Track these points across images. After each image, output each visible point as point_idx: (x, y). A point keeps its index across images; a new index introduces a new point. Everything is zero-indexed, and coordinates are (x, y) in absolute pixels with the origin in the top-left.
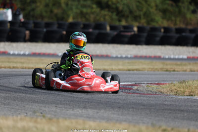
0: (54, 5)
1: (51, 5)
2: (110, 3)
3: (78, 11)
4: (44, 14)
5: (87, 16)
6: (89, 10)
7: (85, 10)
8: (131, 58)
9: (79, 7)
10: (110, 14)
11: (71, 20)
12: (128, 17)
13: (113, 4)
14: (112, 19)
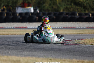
0: (54, 4)
1: (52, 4)
2: (80, 3)
3: (65, 7)
4: (49, 9)
5: (70, 10)
6: (70, 7)
7: (68, 6)
8: (85, 28)
9: (66, 5)
10: (80, 8)
11: (62, 11)
12: (89, 9)
13: (81, 3)
14: (81, 10)
